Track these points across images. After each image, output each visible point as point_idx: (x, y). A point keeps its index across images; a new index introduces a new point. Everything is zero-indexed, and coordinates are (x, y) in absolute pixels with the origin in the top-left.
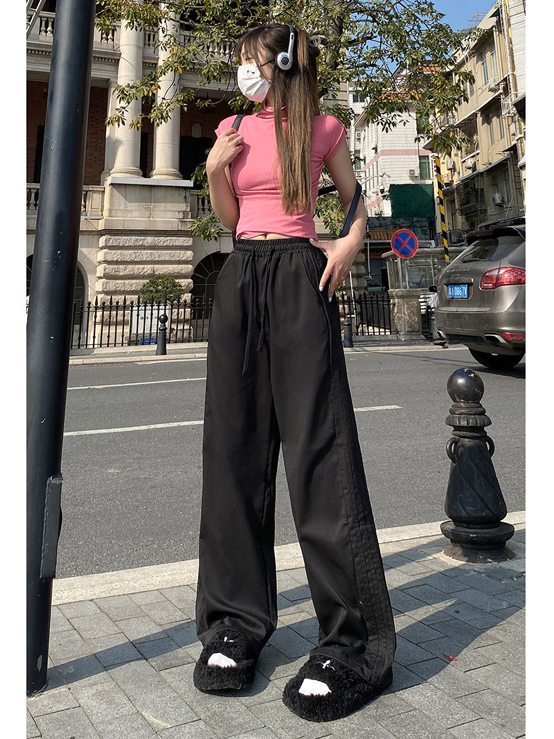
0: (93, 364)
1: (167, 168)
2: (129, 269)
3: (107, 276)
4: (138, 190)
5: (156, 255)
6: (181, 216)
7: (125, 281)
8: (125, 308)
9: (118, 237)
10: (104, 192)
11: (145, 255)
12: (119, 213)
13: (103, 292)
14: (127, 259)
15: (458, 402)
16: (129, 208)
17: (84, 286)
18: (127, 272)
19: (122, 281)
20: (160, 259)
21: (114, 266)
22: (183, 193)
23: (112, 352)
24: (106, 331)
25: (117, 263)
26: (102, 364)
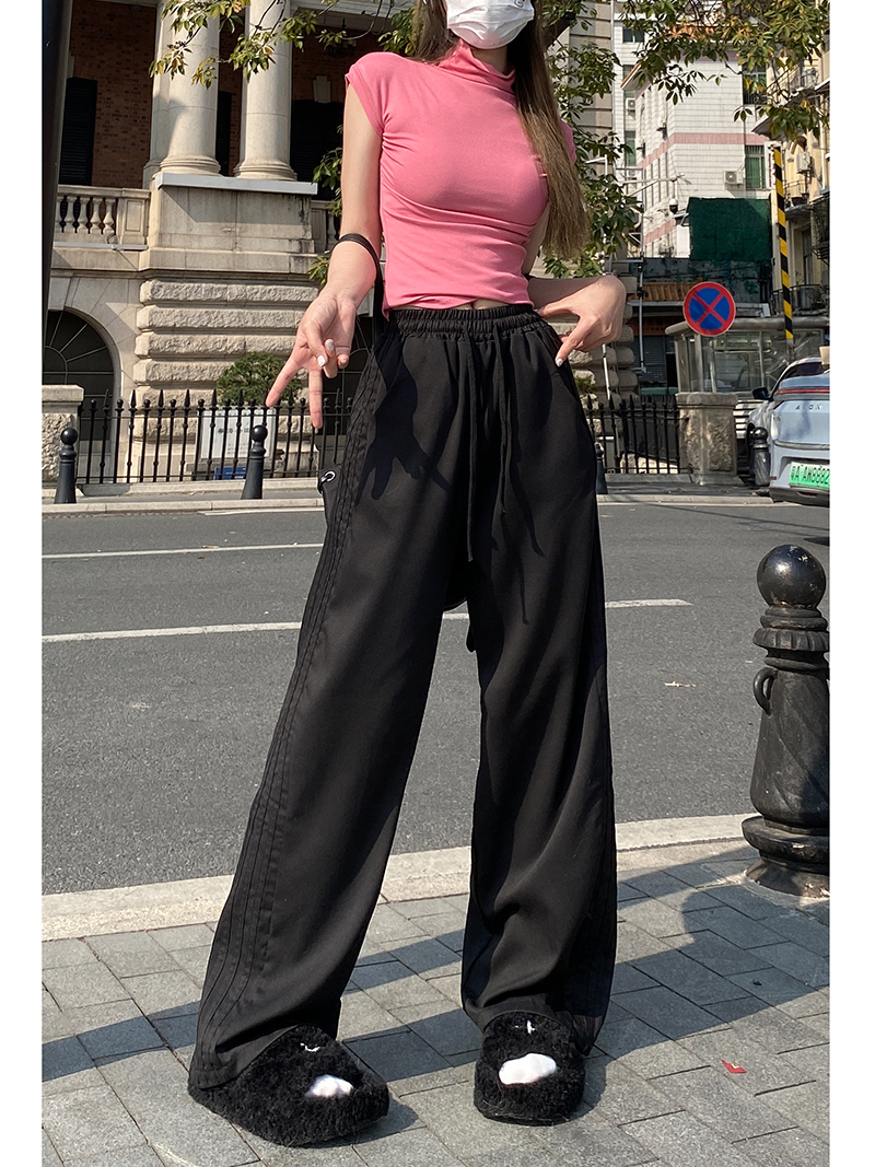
0: (125, 512)
1: (267, 158)
2: (198, 342)
3: (156, 355)
4: (212, 198)
5: (250, 318)
6: (295, 247)
7: (190, 364)
8: (187, 411)
9: (176, 285)
10: (148, 200)
11: (228, 316)
12: (178, 241)
13: (148, 383)
14: (194, 323)
15: (774, 605)
16: (196, 231)
17: (112, 371)
18: (194, 347)
19: (185, 364)
20: (257, 325)
21: (168, 337)
22: (297, 206)
23: (161, 491)
24: (150, 453)
25: (173, 330)
26: (140, 512)
